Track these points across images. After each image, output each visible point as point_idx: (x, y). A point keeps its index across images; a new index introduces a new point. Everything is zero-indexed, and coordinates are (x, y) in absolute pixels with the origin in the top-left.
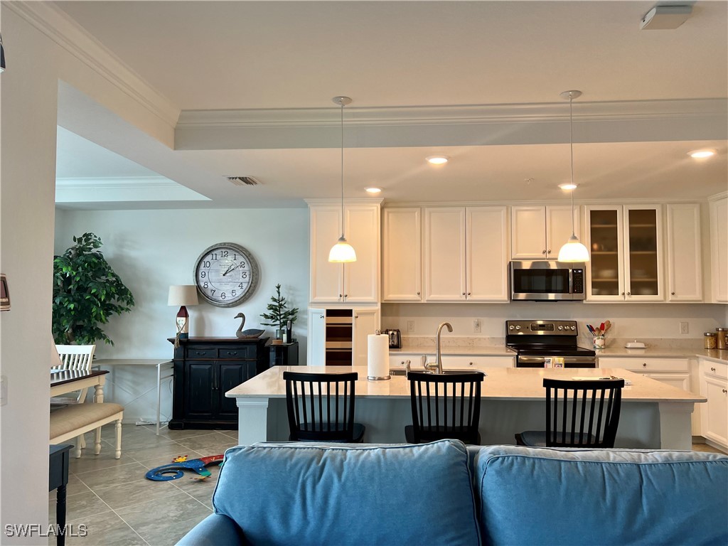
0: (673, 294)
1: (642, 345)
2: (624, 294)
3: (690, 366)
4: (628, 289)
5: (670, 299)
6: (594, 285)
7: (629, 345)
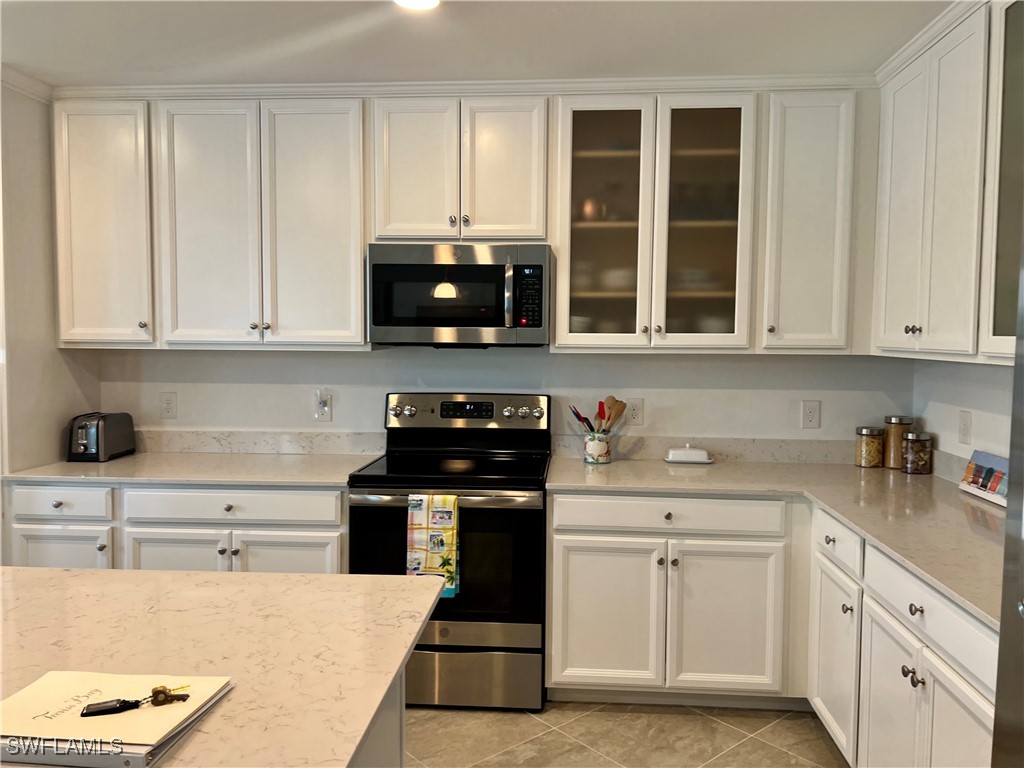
0: (771, 330)
1: (701, 456)
2: (646, 330)
3: (787, 520)
4: (659, 318)
5: (764, 343)
6: (576, 306)
7: (672, 455)
